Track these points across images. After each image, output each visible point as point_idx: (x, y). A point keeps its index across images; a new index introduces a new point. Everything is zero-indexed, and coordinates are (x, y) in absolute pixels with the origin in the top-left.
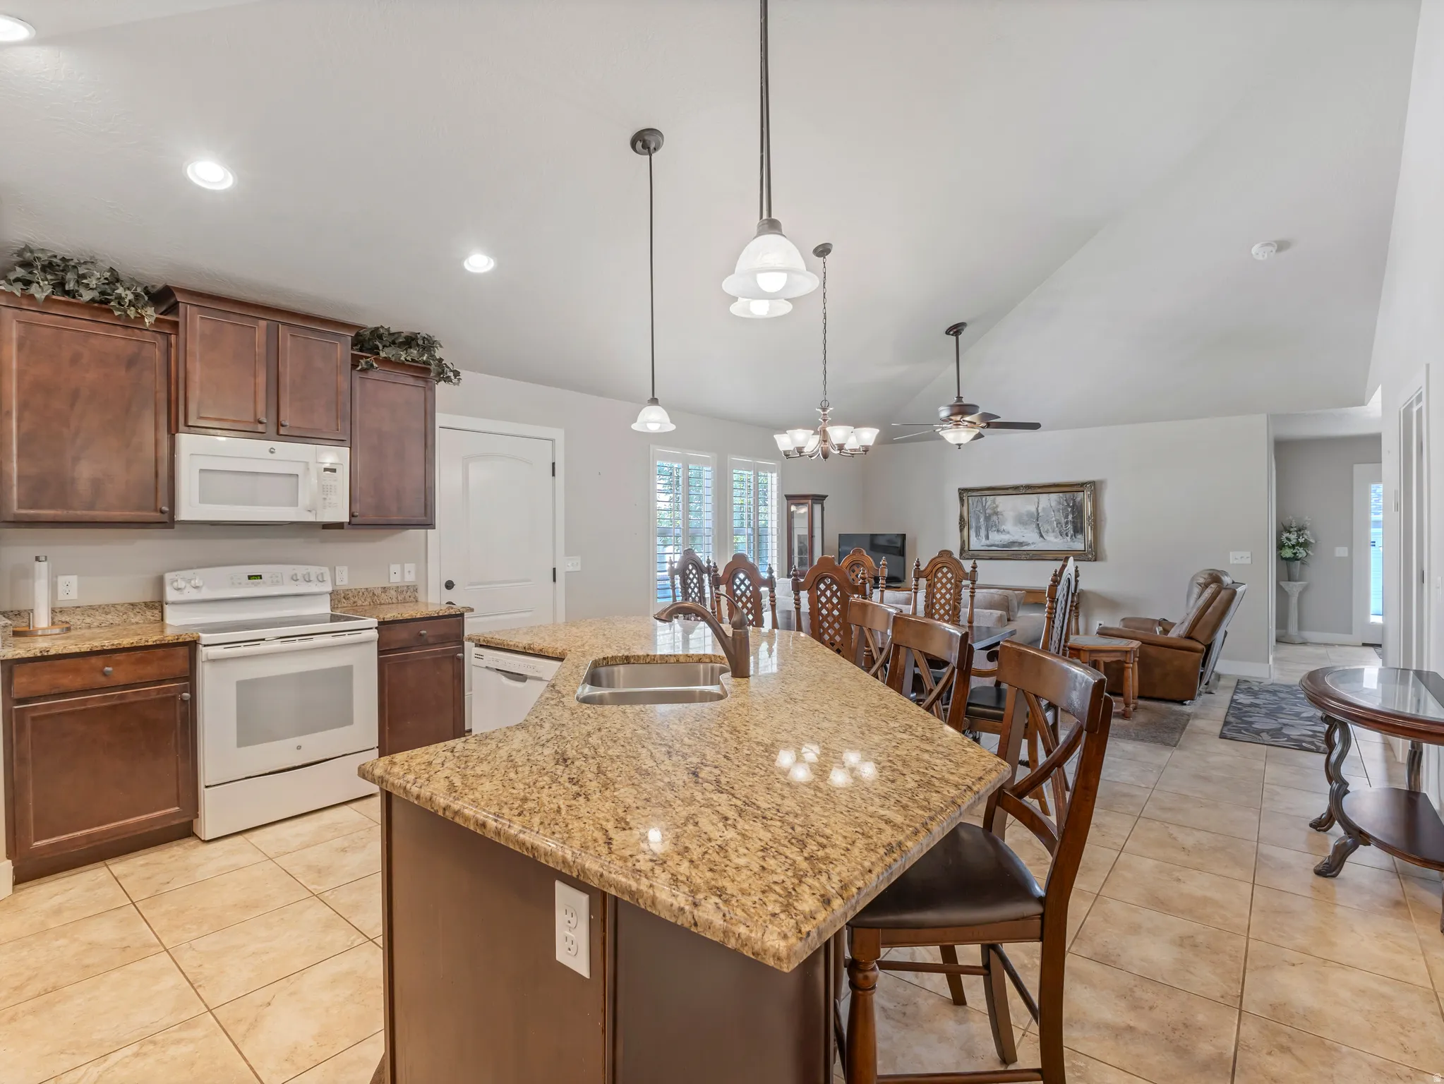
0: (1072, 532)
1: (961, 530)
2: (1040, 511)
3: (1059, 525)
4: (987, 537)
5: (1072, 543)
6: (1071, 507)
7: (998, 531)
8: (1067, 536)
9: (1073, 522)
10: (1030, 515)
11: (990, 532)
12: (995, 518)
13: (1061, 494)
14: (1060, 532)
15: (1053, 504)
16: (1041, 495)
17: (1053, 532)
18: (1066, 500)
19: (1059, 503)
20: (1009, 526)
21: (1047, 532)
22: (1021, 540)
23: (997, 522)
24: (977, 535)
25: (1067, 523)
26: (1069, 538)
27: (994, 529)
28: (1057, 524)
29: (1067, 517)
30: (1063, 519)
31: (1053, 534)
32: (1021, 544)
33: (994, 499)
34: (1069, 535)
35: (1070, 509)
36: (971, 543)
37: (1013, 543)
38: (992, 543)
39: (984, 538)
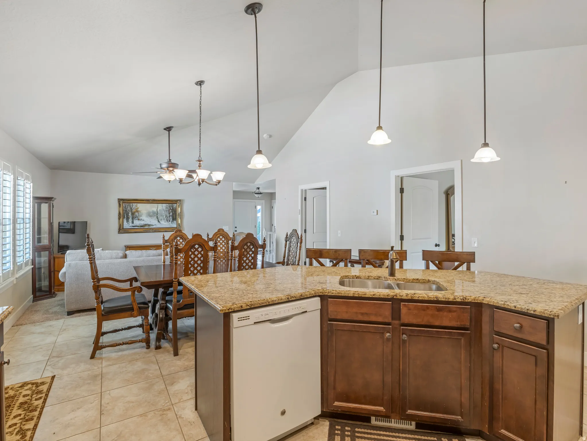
0: (172, 220)
1: (119, 219)
2: (158, 211)
3: (166, 217)
4: (133, 223)
5: (171, 225)
6: (171, 210)
7: (138, 219)
8: (170, 221)
9: (172, 216)
10: (154, 212)
11: (134, 220)
12: (137, 214)
13: (167, 204)
14: (167, 220)
15: (164, 208)
16: (159, 204)
17: (164, 220)
18: (169, 207)
19: (167, 208)
20: (144, 217)
21: (161, 220)
22: (149, 223)
23: (138, 216)
24: (128, 221)
25: (170, 216)
26: (170, 222)
27: (136, 218)
28: (165, 217)
29: (169, 214)
30: (168, 215)
31: (164, 221)
32: (149, 225)
33: (137, 205)
34: (171, 221)
35: (171, 211)
36: (124, 226)
37: (146, 225)
38: (135, 225)
39: (131, 223)
